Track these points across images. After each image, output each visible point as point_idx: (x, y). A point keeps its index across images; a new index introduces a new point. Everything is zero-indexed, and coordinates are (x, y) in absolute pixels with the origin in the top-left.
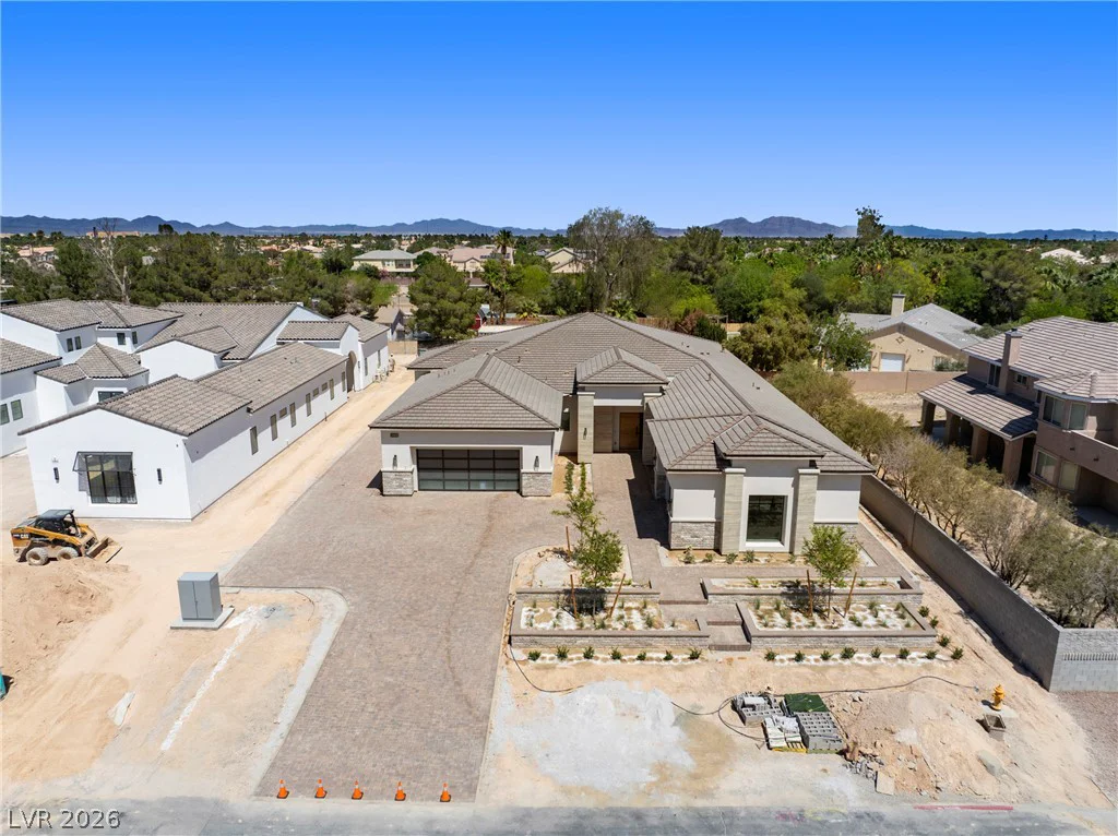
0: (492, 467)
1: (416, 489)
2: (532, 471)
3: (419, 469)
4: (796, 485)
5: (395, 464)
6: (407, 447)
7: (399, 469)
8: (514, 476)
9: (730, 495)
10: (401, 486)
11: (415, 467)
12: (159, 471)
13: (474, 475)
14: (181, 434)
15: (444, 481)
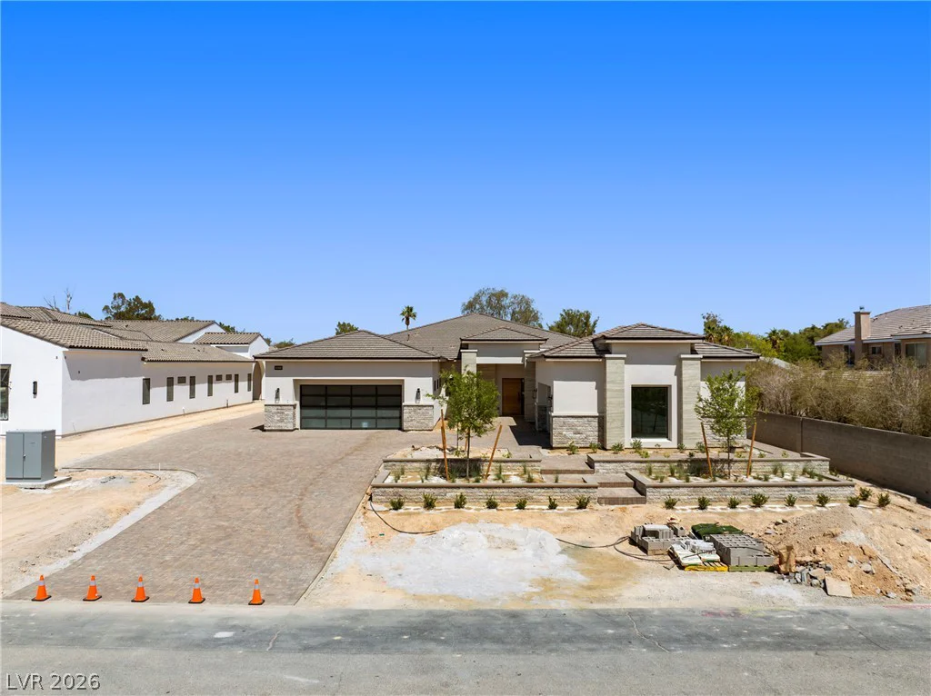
0: (374, 404)
1: (298, 426)
2: (414, 403)
3: (302, 407)
4: (679, 373)
5: (277, 397)
6: (290, 380)
7: (281, 402)
8: (395, 413)
9: (612, 382)
10: (282, 421)
11: (298, 403)
12: (35, 383)
13: (356, 413)
14: (62, 346)
15: (326, 418)
